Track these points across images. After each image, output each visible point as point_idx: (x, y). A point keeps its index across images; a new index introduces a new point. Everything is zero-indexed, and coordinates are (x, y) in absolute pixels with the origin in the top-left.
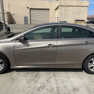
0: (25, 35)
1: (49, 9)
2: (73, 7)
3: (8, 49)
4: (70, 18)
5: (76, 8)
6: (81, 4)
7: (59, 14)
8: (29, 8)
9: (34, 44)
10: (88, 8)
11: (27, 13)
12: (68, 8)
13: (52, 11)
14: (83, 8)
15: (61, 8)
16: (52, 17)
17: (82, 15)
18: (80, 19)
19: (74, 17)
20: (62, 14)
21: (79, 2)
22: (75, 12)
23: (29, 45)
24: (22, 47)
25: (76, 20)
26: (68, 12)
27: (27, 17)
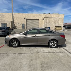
0: (26, 32)
1: (38, 19)
2: (54, 18)
3: (20, 37)
4: (52, 25)
5: (56, 19)
6: (59, 17)
7: (45, 22)
8: (26, 18)
9: (29, 36)
10: (63, 19)
11: (24, 22)
12: (50, 19)
13: (41, 21)
14: (60, 19)
15: (46, 19)
16: (40, 24)
17: (60, 23)
18: (59, 26)
19: (55, 25)
20: (46, 22)
21: (58, 15)
22: (55, 21)
23: (27, 36)
24: (24, 37)
25: (56, 27)
26: (50, 21)
27: (24, 25)
